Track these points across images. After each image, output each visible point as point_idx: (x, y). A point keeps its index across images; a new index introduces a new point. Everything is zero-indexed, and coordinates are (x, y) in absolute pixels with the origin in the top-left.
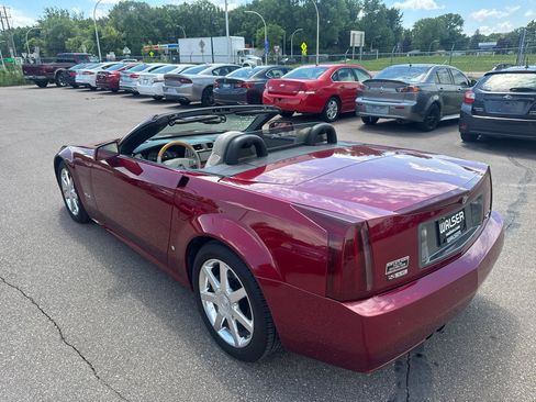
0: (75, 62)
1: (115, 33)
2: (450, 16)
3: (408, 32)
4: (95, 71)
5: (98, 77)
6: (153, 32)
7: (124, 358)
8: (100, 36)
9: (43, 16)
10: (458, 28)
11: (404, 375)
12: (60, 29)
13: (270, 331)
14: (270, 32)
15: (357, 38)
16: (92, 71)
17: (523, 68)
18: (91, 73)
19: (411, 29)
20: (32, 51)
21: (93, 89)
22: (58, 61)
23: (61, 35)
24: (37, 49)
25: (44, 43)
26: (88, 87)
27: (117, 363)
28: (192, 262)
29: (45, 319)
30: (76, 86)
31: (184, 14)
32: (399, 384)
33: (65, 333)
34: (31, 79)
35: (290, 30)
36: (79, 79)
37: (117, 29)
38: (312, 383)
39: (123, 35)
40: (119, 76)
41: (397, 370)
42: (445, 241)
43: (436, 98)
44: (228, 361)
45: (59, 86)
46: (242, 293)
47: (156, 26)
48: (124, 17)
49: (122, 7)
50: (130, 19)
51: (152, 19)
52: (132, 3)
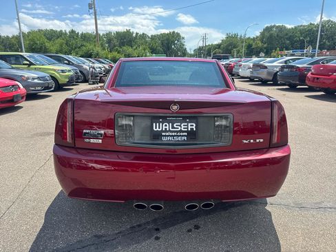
1: (260, 44)
12: (230, 44)
31: (310, 30)
37: (262, 42)
39: (265, 46)
47: (288, 39)
48: (268, 35)
49: (268, 29)
50: (271, 36)
51: (287, 34)
52: (274, 26)
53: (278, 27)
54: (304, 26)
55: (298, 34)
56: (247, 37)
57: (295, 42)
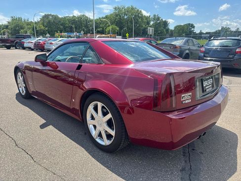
0: (24, 38)
1: (43, 28)
2: (189, 24)
3: (172, 31)
4: (34, 41)
5: (35, 44)
6: (60, 28)
7: (48, 153)
8: (36, 29)
9: (10, 20)
10: (193, 29)
11: (188, 157)
12: (17, 26)
13: (124, 134)
14: (112, 29)
15: (151, 31)
16: (32, 41)
17: (225, 38)
18: (32, 42)
19: (173, 29)
20: (4, 35)
21: (32, 50)
22: (16, 38)
23: (17, 28)
24: (6, 34)
25: (10, 31)
26: (30, 49)
27: (44, 155)
28: (83, 106)
29: (8, 137)
30: (24, 48)
31: (74, 20)
32: (186, 161)
33: (18, 143)
34: (3, 45)
35: (121, 28)
36: (26, 45)
37: (44, 26)
38: (143, 162)
39: (47, 29)
40: (44, 44)
41: (184, 155)
42: (205, 91)
43: (187, 51)
44: (101, 153)
45: (16, 48)
46: (109, 116)
47: (62, 25)
48: (47, 21)
49: (46, 16)
50: (49, 22)
51: (60, 22)
52: (50, 15)
53: (52, 16)
54: (70, 17)
55: (67, 22)
56: (30, 21)
57: (66, 27)
